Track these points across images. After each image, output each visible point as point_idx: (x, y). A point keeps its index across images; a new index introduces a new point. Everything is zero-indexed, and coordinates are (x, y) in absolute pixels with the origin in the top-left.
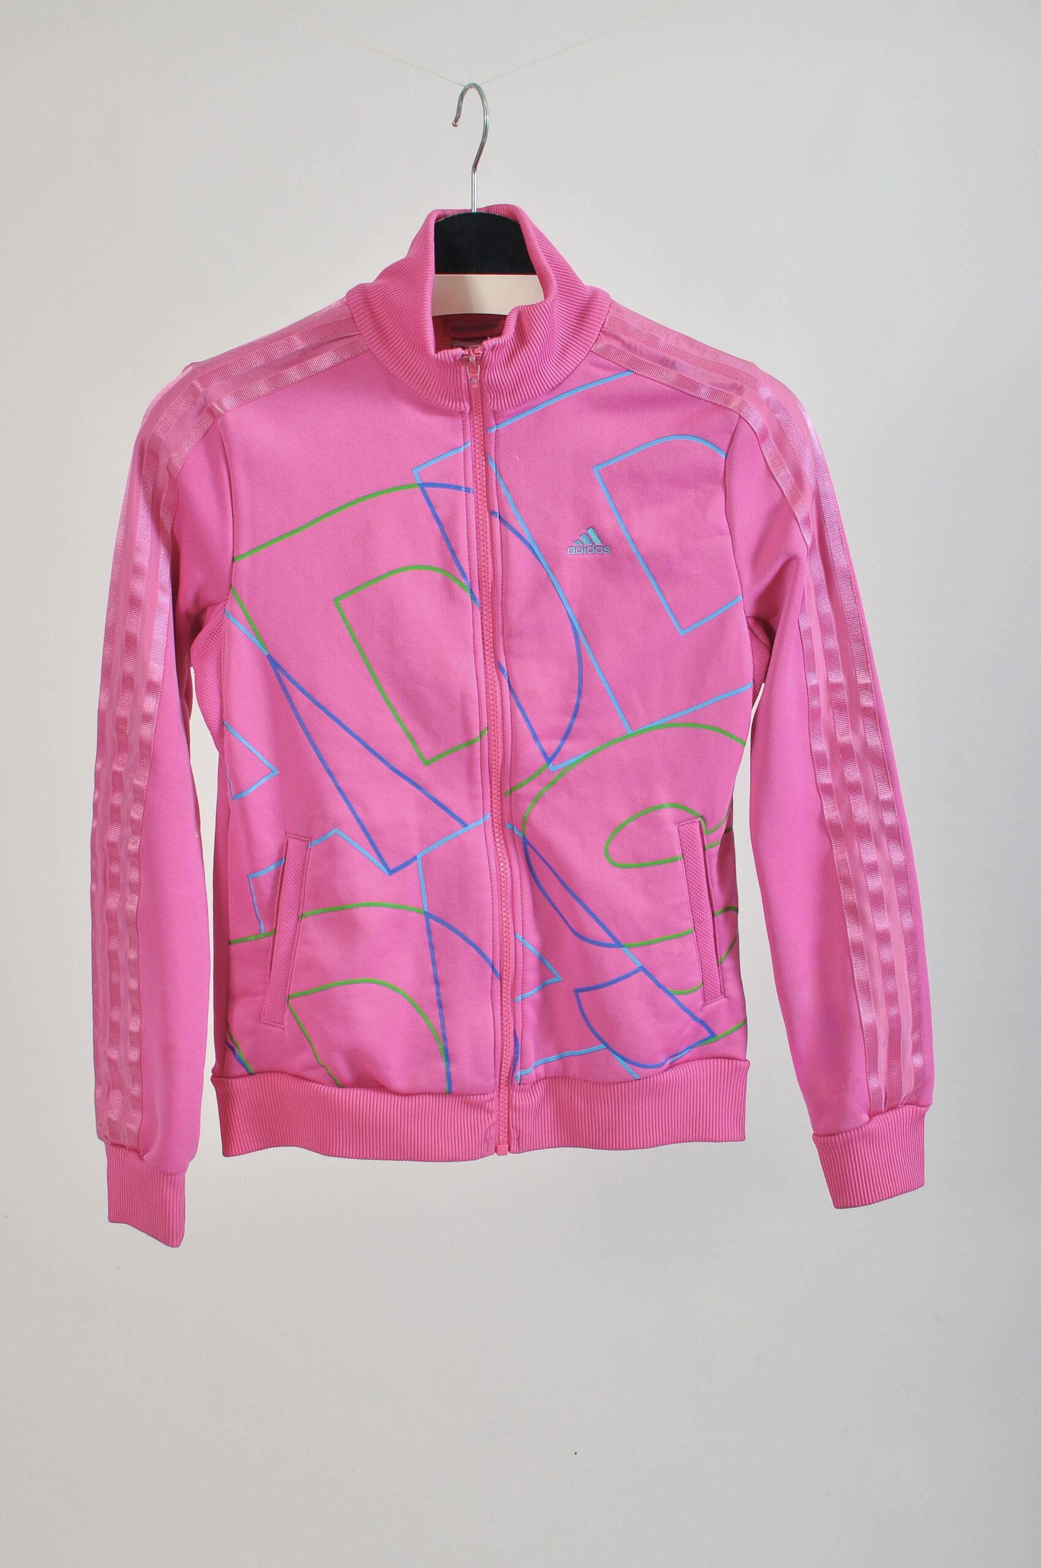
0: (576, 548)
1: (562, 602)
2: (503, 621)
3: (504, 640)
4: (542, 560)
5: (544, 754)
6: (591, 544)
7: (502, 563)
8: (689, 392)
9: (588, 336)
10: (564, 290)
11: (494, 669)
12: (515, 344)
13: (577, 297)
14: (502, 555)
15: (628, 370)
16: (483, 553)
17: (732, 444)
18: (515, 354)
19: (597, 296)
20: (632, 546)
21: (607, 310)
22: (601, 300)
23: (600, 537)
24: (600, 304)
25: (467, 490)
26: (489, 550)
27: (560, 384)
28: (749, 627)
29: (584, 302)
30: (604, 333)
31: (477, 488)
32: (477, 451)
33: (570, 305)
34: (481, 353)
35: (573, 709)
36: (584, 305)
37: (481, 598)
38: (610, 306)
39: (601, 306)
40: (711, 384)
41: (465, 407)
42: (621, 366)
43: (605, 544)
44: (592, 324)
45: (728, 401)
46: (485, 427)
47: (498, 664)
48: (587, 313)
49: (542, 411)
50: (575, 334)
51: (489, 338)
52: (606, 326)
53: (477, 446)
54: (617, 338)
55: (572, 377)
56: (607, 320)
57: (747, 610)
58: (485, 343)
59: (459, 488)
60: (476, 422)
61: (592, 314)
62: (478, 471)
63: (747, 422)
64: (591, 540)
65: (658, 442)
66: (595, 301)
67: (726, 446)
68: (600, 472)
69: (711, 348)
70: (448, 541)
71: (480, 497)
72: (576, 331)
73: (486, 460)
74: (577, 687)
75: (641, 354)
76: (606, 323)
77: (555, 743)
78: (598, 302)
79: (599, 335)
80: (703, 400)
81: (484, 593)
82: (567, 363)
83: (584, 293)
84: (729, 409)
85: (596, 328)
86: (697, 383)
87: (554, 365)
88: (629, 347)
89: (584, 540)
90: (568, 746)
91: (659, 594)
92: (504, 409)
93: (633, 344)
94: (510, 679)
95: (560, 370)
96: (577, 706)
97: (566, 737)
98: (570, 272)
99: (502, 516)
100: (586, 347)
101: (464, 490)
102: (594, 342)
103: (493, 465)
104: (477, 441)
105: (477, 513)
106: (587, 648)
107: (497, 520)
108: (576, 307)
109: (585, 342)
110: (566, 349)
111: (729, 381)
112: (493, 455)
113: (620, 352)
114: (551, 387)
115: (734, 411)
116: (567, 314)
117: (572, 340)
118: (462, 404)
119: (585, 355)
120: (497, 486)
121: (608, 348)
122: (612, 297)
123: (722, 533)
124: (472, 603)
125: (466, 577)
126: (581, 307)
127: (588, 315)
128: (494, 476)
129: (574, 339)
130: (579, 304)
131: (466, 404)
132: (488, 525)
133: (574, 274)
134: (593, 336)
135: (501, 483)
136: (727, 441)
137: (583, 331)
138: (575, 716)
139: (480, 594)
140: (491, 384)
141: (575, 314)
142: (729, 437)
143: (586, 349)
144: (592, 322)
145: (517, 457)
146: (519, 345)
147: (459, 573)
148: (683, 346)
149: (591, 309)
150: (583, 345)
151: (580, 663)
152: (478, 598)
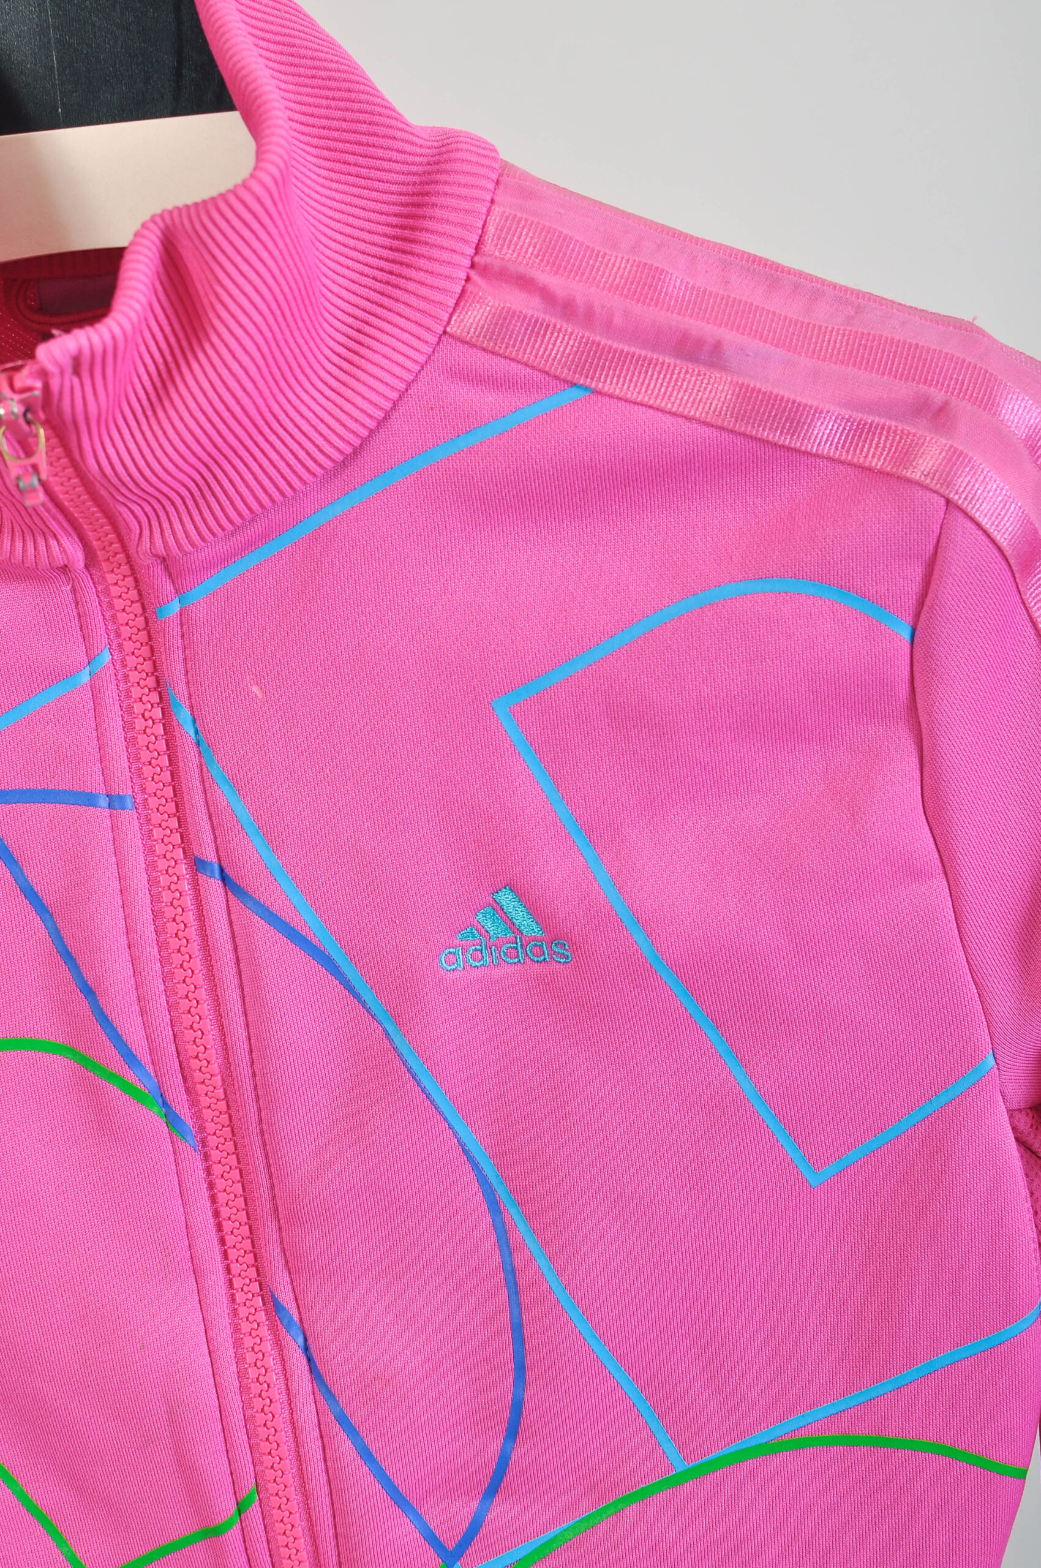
0: (464, 950)
1: (441, 1114)
2: (271, 1177)
3: (280, 1229)
4: (368, 996)
5: (432, 1539)
6: (510, 935)
7: (245, 1013)
8: (776, 437)
9: (432, 287)
10: (340, 145)
11: (262, 1317)
12: (172, 340)
13: (385, 165)
14: (242, 988)
15: (572, 384)
16: (182, 989)
17: (930, 595)
18: (175, 372)
19: (453, 155)
20: (639, 937)
21: (489, 198)
22: (466, 167)
23: (534, 911)
24: (463, 179)
25: (115, 801)
26: (200, 978)
27: (357, 451)
28: (1017, 1139)
29: (410, 178)
30: (485, 271)
31: (143, 790)
32: (134, 676)
33: (365, 192)
34: (38, 384)
35: (507, 1415)
36: (410, 189)
37: (198, 1116)
38: (498, 183)
39: (466, 185)
40: (849, 404)
41: (64, 551)
42: (547, 373)
43: (554, 933)
44: (442, 248)
45: (906, 454)
46: (145, 603)
47: (273, 1306)
48: (420, 211)
49: (313, 537)
50: (388, 283)
51: (55, 332)
52: (488, 247)
53: (131, 661)
54: (525, 283)
55: (395, 423)
56: (491, 229)
57: (1010, 1091)
58: (42, 351)
59: (90, 800)
60: (115, 590)
61: (438, 213)
62: (142, 740)
63: (972, 519)
64: (510, 923)
65: (691, 603)
66: (447, 172)
67: (911, 602)
68: (518, 713)
69: (834, 286)
70: (68, 957)
71: (156, 818)
72: (391, 273)
73: (164, 702)
74: (509, 1355)
75: (608, 326)
76: (488, 238)
77: (464, 1510)
78: (456, 172)
79: (468, 279)
80: (823, 457)
81: (204, 1101)
82: (371, 381)
83: (408, 148)
84: (908, 481)
85: (456, 258)
86: (799, 407)
87: (328, 392)
88: (567, 308)
89: (489, 925)
90: (500, 1512)
91: (738, 1072)
92: (188, 548)
93: (580, 300)
94: (310, 1342)
95: (348, 407)
96: (517, 1409)
97: (493, 1489)
98: (356, 87)
99: (227, 871)
100: (428, 322)
101: (103, 802)
102: (451, 302)
103: (183, 716)
104: (129, 646)
105: (151, 867)
106: (531, 1243)
107: (214, 888)
108: (385, 197)
109: (423, 305)
110: (361, 337)
111: (904, 390)
112: (182, 688)
113: (537, 328)
114: (328, 464)
115: (926, 488)
116: (356, 222)
117: (382, 306)
118: (53, 543)
119: (427, 349)
120: (203, 781)
121: (503, 319)
122: (504, 155)
123: (915, 873)
124: (171, 1134)
125: (139, 1064)
126: (401, 194)
127: (424, 217)
128: (192, 753)
129: (385, 301)
130: (394, 188)
131: (64, 540)
132: (188, 901)
133: (374, 92)
134: (447, 284)
135: (215, 771)
136: (913, 588)
137: (413, 273)
138: (513, 1432)
139: (194, 1102)
140: (115, 480)
141: (383, 218)
142: (916, 572)
143: (428, 329)
144: (439, 240)
145: (255, 689)
146: (184, 343)
147: (115, 1054)
148: (745, 290)
149: (434, 199)
150: (418, 316)
151: (514, 1286)
152: (189, 1122)
